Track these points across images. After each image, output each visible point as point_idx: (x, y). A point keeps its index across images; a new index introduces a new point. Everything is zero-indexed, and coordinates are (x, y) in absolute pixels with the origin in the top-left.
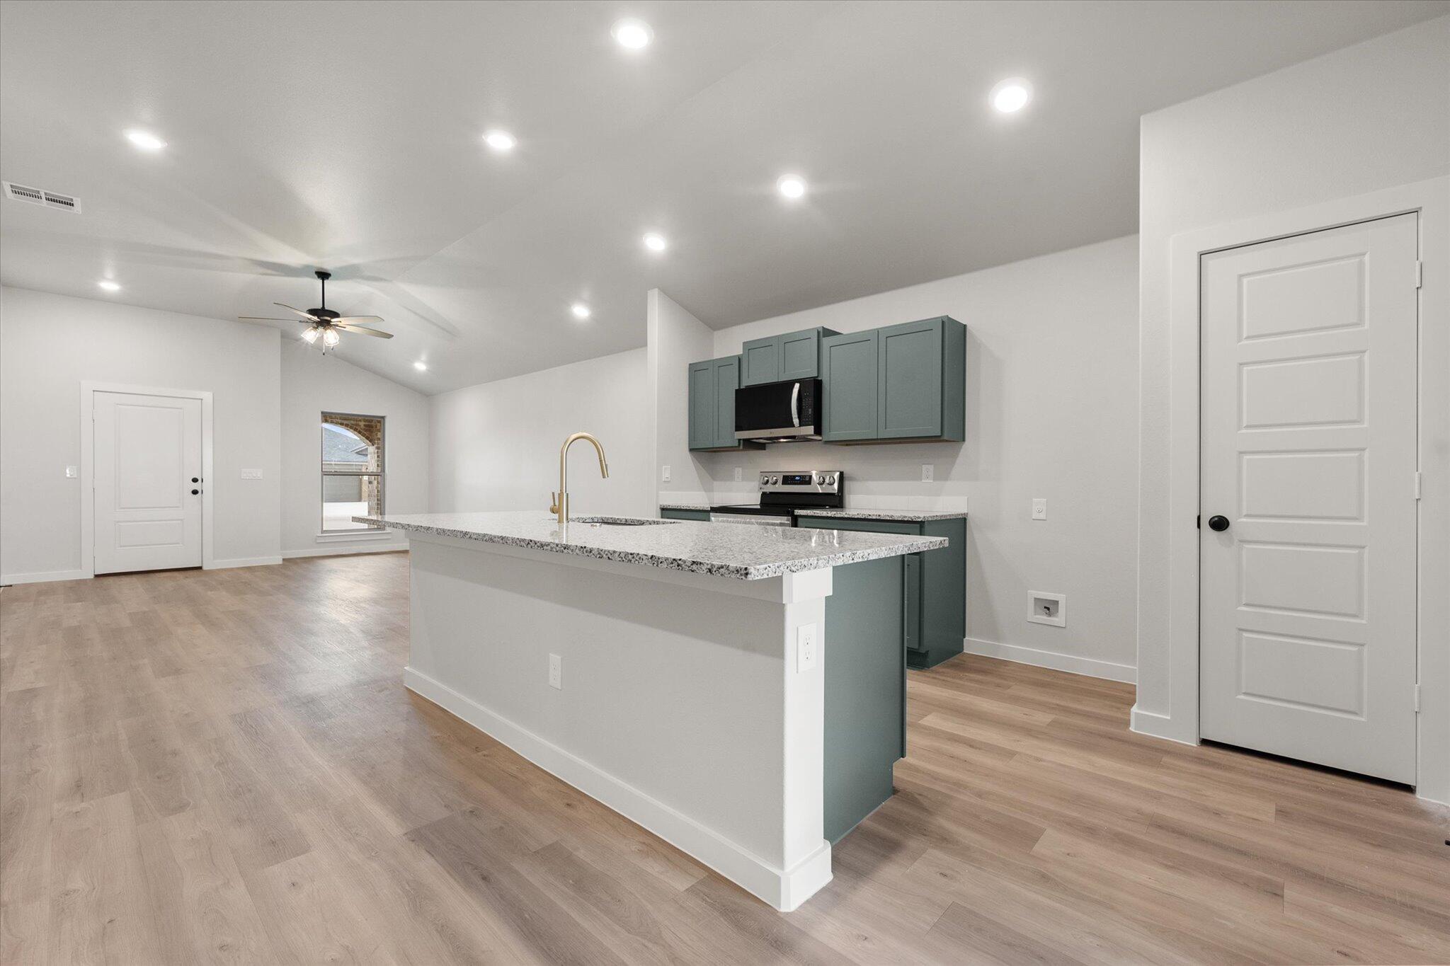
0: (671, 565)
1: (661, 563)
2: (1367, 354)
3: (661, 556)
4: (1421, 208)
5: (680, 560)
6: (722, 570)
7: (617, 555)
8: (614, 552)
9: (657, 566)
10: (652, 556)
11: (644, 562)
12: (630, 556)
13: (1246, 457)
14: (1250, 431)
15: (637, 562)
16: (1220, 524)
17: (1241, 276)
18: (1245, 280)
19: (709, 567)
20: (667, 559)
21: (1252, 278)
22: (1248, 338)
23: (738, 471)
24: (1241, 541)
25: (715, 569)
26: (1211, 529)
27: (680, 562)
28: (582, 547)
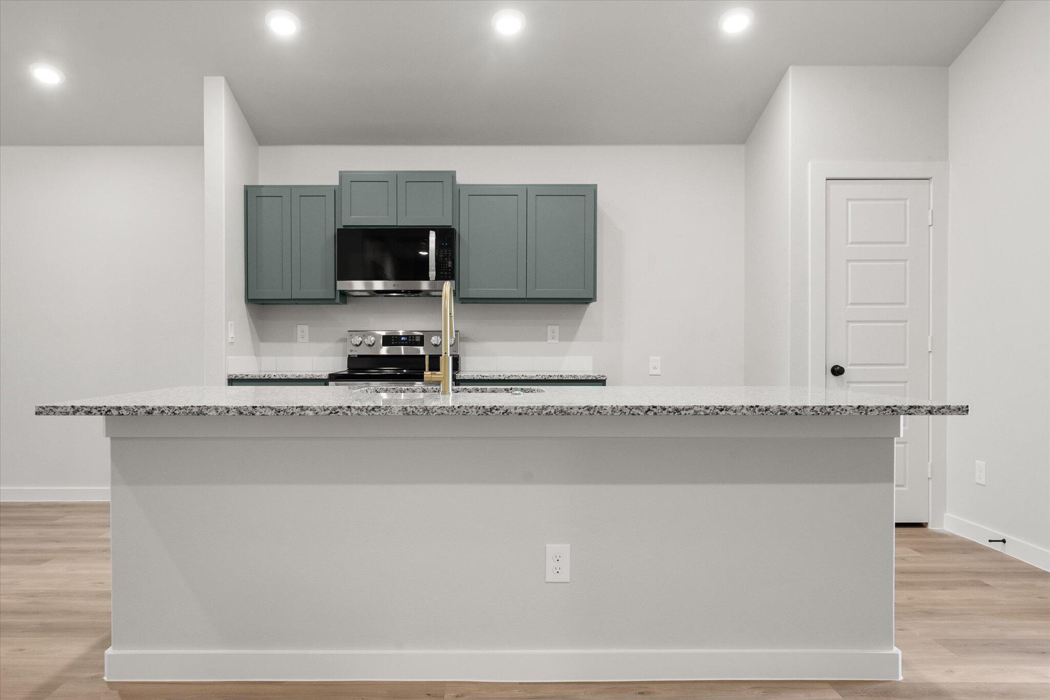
0: (884, 412)
1: (871, 411)
2: (908, 262)
3: (870, 405)
4: (931, 178)
5: (895, 406)
6: (943, 410)
7: (808, 410)
8: (805, 407)
9: (866, 414)
10: (859, 407)
11: (848, 412)
12: (828, 410)
13: (851, 325)
14: (853, 307)
15: (838, 413)
16: (837, 371)
17: (848, 200)
18: (850, 203)
19: (928, 409)
20: (878, 407)
21: (854, 203)
22: (851, 243)
23: (303, 330)
24: (847, 382)
25: (935, 410)
26: (831, 374)
27: (894, 408)
28: (752, 407)
